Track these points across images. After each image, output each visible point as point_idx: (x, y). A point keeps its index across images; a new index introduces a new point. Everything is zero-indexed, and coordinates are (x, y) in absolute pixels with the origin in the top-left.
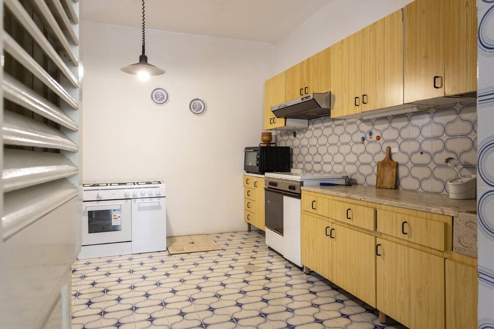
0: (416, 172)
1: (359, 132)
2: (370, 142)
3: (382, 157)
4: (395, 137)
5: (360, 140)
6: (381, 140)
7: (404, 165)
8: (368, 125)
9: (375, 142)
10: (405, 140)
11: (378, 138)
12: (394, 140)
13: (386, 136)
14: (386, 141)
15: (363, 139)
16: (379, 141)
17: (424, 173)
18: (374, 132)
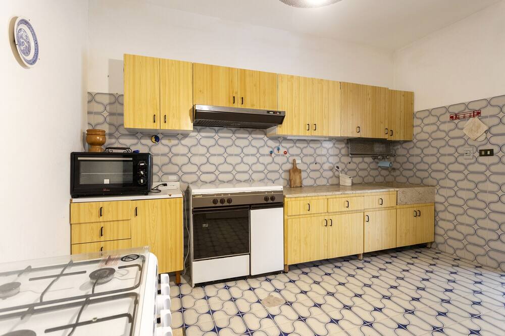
0: (312, 174)
1: (266, 147)
2: (277, 155)
3: (289, 166)
4: (299, 153)
5: (269, 153)
6: (288, 154)
7: (305, 171)
8: (276, 143)
9: (282, 155)
10: (306, 155)
11: (285, 153)
12: (298, 155)
13: (292, 151)
14: (292, 155)
15: (271, 153)
16: (286, 155)
17: (315, 175)
18: (281, 148)
